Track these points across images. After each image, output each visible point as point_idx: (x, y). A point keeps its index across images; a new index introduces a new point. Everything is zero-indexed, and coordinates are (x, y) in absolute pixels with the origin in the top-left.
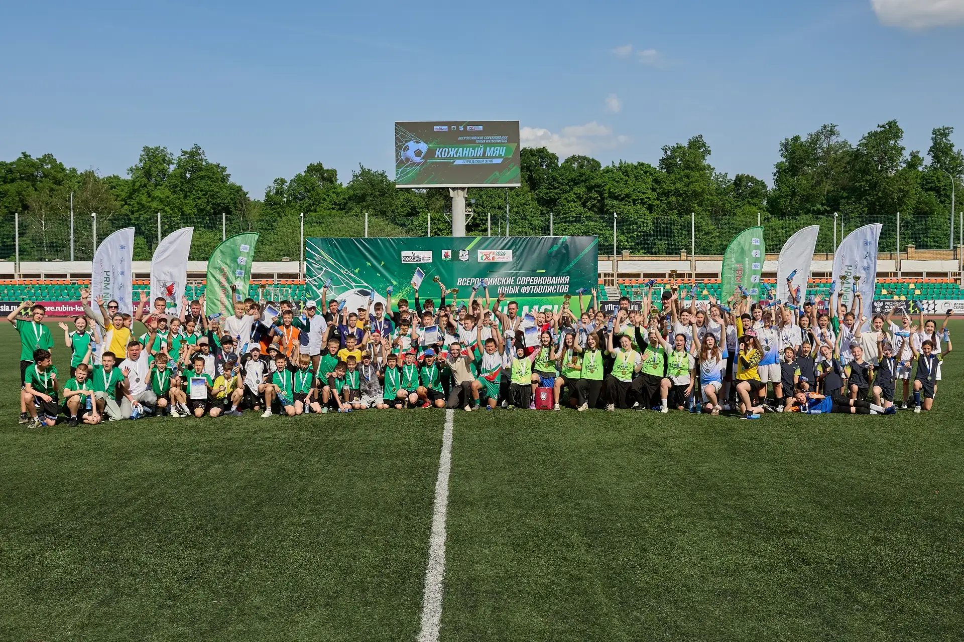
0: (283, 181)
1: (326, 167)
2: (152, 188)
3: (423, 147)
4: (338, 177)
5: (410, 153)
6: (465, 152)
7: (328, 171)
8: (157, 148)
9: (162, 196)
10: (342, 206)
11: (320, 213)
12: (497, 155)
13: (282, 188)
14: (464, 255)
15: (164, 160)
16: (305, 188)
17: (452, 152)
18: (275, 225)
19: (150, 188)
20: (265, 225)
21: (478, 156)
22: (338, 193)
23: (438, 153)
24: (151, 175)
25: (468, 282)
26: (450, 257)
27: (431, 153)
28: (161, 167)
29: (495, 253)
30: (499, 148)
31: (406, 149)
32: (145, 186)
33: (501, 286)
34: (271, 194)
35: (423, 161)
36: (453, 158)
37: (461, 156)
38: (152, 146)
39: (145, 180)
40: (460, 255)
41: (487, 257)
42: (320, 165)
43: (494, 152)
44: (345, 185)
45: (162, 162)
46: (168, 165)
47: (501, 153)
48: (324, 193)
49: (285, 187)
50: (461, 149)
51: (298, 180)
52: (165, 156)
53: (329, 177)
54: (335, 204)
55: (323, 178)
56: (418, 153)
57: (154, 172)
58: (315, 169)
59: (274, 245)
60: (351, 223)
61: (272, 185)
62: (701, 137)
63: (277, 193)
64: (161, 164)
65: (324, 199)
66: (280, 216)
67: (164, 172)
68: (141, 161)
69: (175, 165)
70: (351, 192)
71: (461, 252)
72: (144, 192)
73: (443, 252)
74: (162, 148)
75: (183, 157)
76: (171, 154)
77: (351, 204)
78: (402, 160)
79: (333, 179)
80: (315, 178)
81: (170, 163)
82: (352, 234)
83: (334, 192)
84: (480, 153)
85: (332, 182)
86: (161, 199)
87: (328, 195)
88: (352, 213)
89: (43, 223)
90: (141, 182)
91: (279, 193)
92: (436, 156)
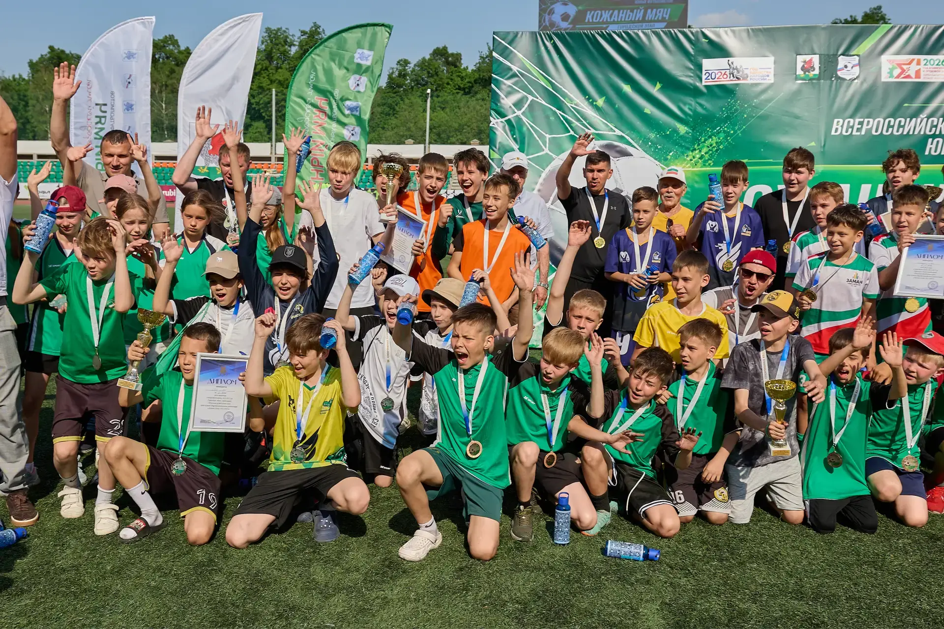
0: (406, 62)
1: (450, 51)
2: (274, 72)
3: (572, 10)
4: (462, 62)
5: (556, 18)
6: (621, 15)
7: (452, 54)
8: (279, 29)
9: (281, 78)
10: (467, 90)
11: (444, 98)
12: (660, 18)
13: (405, 70)
14: (850, 66)
15: (286, 42)
16: (429, 73)
17: (606, 16)
18: (397, 108)
19: (271, 71)
20: (387, 109)
21: (637, 19)
22: (463, 77)
23: (589, 16)
24: (272, 58)
25: (856, 126)
26: (817, 72)
27: (580, 17)
28: (282, 49)
29: (923, 63)
30: (662, 10)
31: (551, 12)
32: (266, 69)
33: (934, 136)
34: (394, 76)
35: (571, 26)
36: (607, 23)
37: (616, 20)
38: (274, 27)
39: (267, 63)
40: (840, 66)
41: (903, 71)
42: (445, 48)
43: (656, 15)
44: (471, 68)
45: (283, 43)
46: (290, 46)
47: (664, 16)
48: (447, 78)
49: (409, 70)
50: (616, 12)
51: (423, 64)
52: (287, 37)
53: (453, 61)
54: (460, 88)
55: (448, 63)
56: (565, 17)
57: (276, 55)
58: (440, 53)
59: (395, 130)
60: (478, 107)
61: (395, 66)
62: (879, 8)
63: (400, 75)
64: (283, 46)
65: (448, 84)
66: (402, 100)
67: (285, 53)
68: (263, 43)
69: (297, 47)
70: (477, 76)
71: (842, 61)
72: (265, 75)
73: (800, 59)
74: (284, 29)
75: (302, 37)
76: (293, 36)
77: (476, 88)
78: (546, 26)
79: (458, 64)
80: (440, 62)
81: (291, 45)
82: (479, 118)
83: (459, 76)
84: (640, 15)
85: (456, 66)
86: (280, 81)
87: (452, 79)
88: (479, 96)
89: (164, 105)
90: (262, 65)
91: (403, 75)
92: (587, 21)
